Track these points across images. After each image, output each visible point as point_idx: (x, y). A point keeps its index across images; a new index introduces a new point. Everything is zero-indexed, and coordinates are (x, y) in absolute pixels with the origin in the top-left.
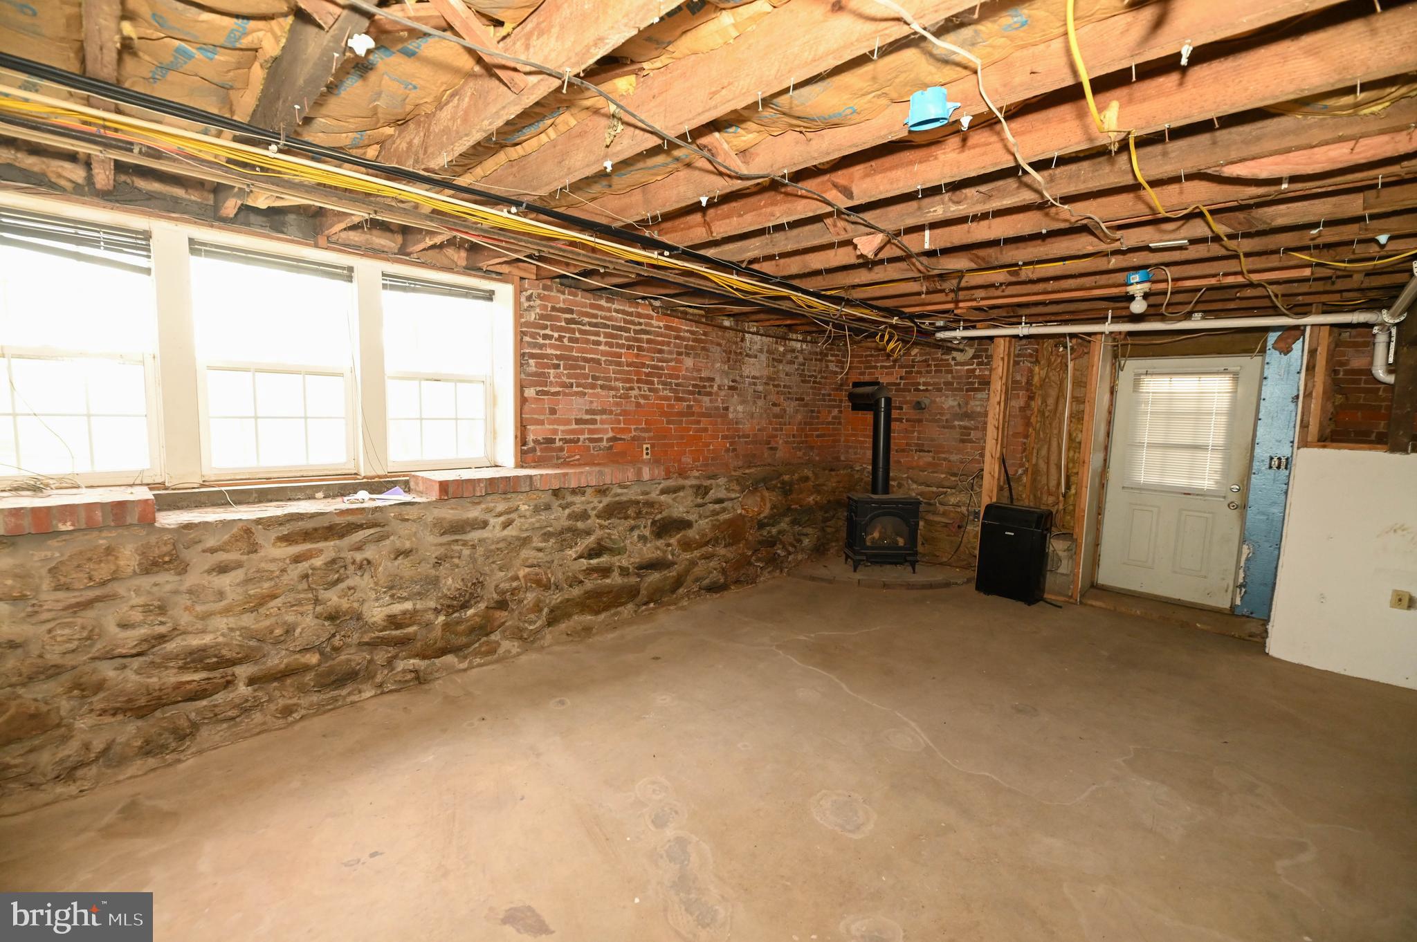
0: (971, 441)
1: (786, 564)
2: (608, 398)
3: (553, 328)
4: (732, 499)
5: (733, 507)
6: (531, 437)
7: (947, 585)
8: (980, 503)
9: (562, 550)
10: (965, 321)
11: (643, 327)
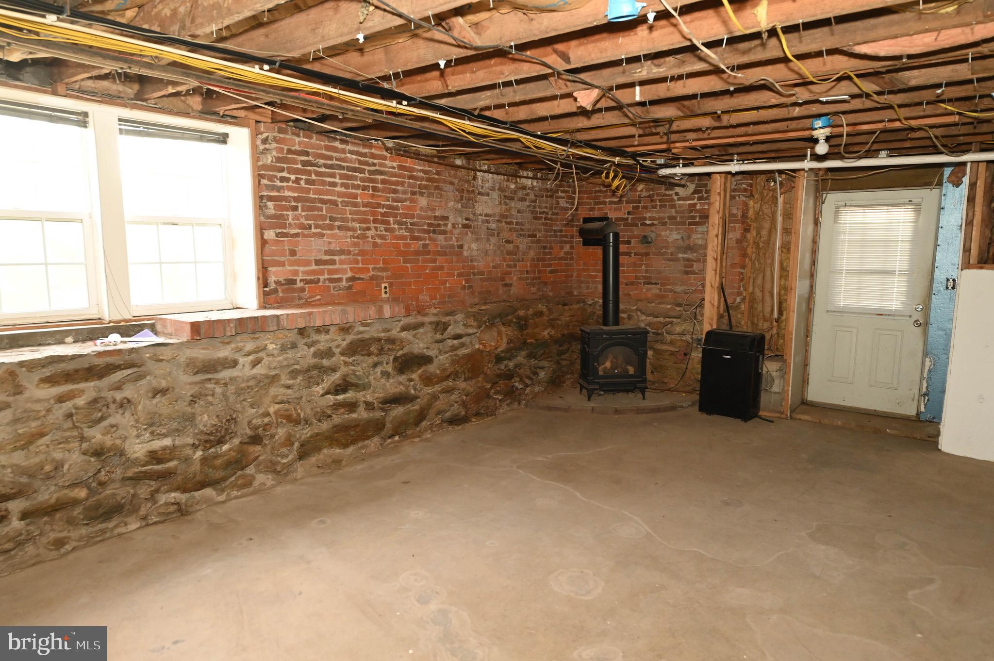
0: (694, 273)
1: (523, 397)
2: (345, 239)
3: (291, 171)
4: (470, 335)
5: (471, 343)
6: (272, 279)
7: (673, 408)
8: (702, 330)
9: (310, 387)
10: (684, 159)
11: (377, 168)
